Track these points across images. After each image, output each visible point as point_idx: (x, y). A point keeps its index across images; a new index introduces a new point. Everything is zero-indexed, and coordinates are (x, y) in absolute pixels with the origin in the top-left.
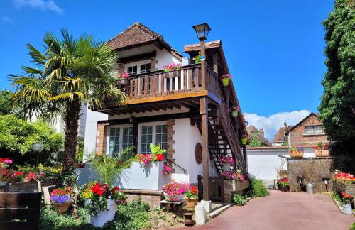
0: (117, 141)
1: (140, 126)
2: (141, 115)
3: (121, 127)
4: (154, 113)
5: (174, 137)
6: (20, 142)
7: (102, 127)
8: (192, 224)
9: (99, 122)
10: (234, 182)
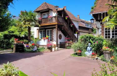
0: (42, 34)
1: (47, 30)
2: (46, 27)
3: (42, 30)
4: (49, 27)
5: (53, 33)
6: (20, 34)
7: (38, 30)
8: (52, 51)
9: (37, 29)
10: (67, 44)
